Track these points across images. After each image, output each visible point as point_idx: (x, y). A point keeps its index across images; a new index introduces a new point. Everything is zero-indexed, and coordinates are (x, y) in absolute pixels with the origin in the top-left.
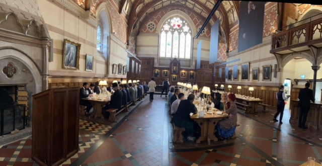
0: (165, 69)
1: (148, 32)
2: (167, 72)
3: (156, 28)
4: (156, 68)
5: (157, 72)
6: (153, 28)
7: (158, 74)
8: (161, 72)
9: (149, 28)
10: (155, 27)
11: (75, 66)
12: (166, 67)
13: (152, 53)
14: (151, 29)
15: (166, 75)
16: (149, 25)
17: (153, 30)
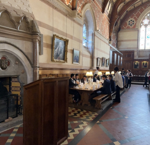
0: (144, 60)
1: (128, 28)
2: (146, 63)
3: (136, 24)
4: (136, 60)
5: (137, 64)
6: (133, 24)
7: (137, 65)
8: (140, 64)
9: (129, 24)
10: (135, 22)
11: (64, 59)
12: (145, 58)
13: (132, 47)
14: (131, 25)
15: (145, 66)
16: (129, 22)
17: (133, 26)
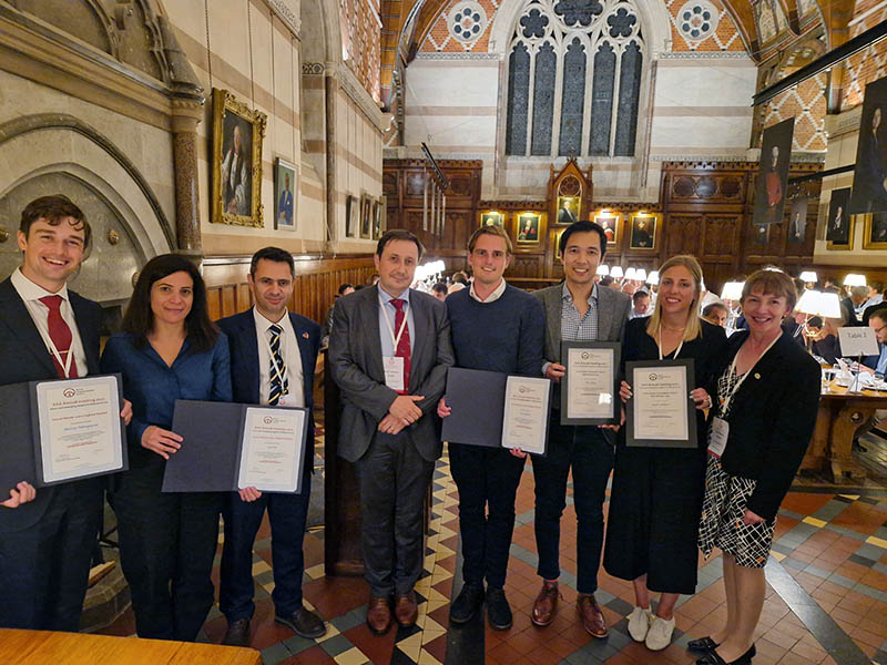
0: (525, 206)
2: (535, 221)
3: (488, 31)
4: (490, 205)
5: (496, 223)
6: (476, 29)
9: (458, 29)
11: (249, 214)
14: (467, 35)
16: (458, 18)
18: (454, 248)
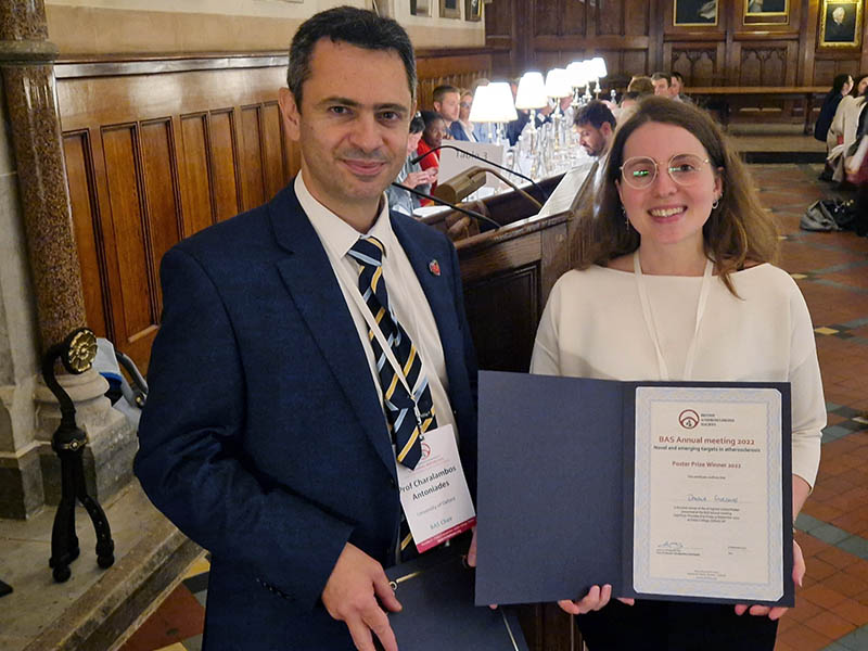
18: (622, 33)
